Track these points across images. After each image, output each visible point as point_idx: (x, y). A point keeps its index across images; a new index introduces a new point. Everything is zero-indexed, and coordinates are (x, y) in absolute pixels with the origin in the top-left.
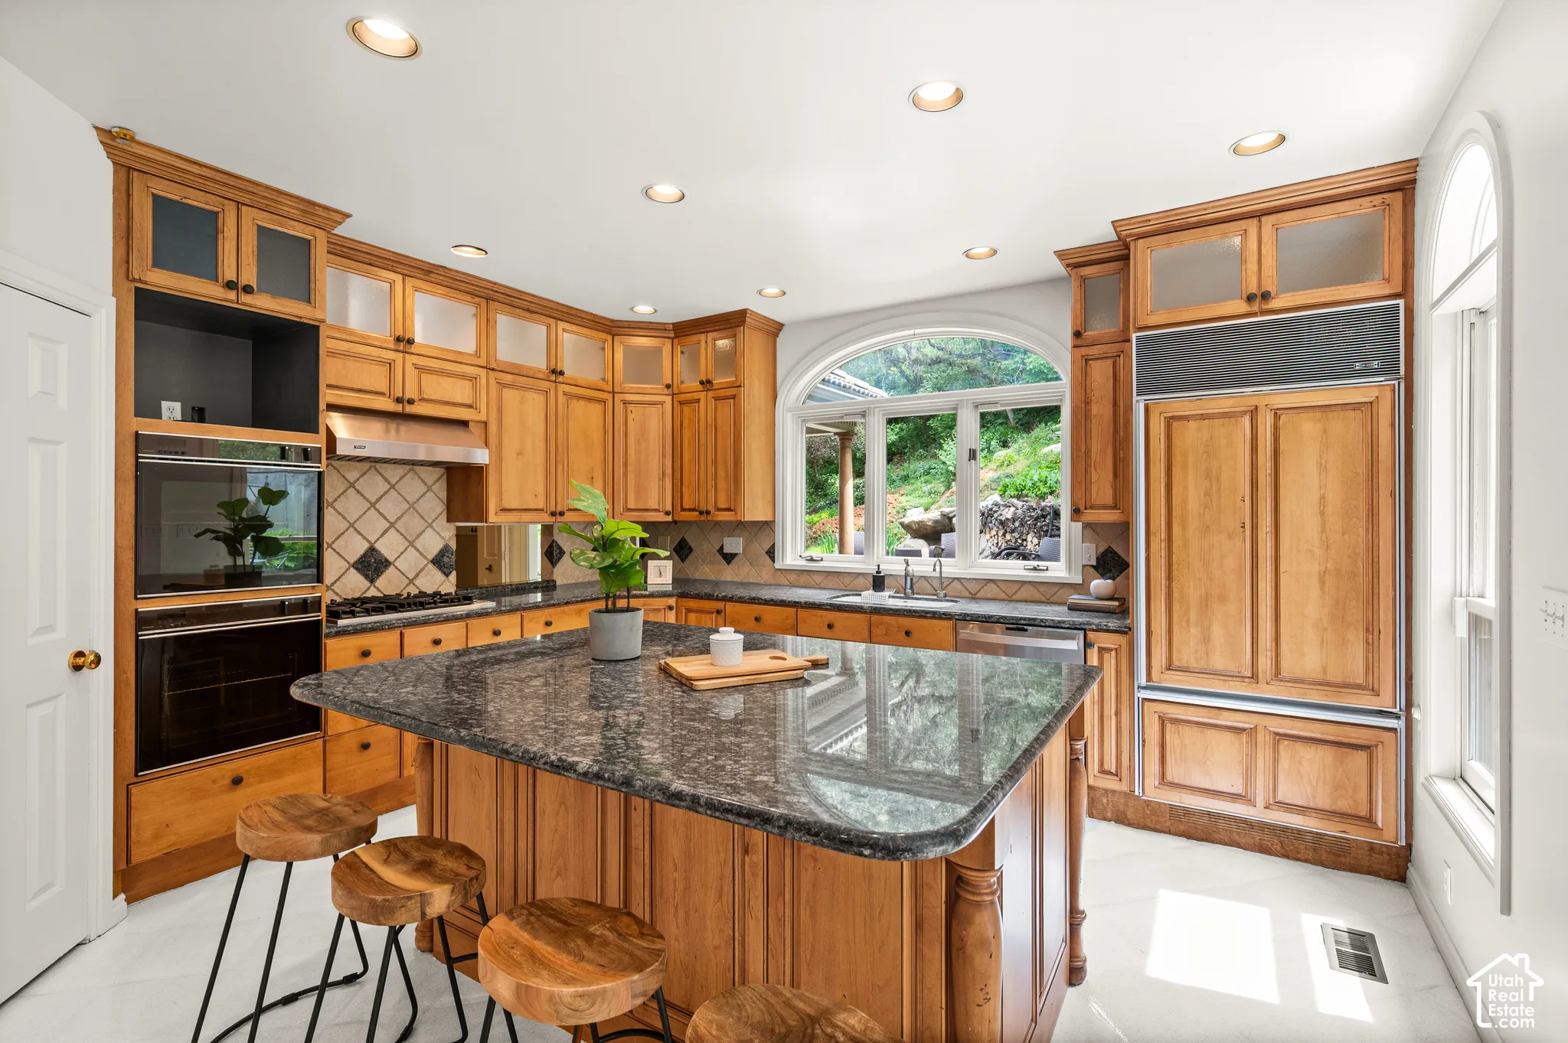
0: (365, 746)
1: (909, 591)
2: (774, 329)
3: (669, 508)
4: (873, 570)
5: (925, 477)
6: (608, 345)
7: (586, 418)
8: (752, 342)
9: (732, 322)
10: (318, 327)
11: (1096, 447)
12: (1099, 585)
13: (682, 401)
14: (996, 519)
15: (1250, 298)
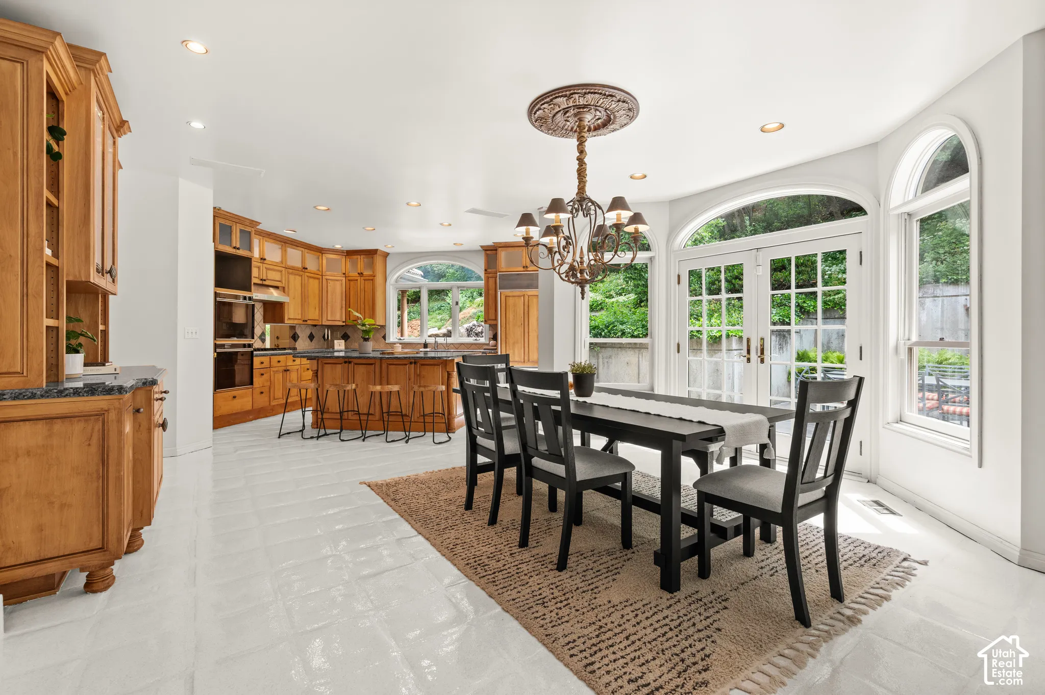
0: (262, 393)
1: (436, 348)
2: (386, 255)
3: (344, 320)
4: (423, 341)
5: (438, 311)
6: (320, 257)
7: (314, 285)
8: (378, 260)
9: (371, 253)
10: (251, 258)
11: (490, 303)
12: (492, 342)
13: (349, 280)
14: (474, 332)
15: (524, 267)
